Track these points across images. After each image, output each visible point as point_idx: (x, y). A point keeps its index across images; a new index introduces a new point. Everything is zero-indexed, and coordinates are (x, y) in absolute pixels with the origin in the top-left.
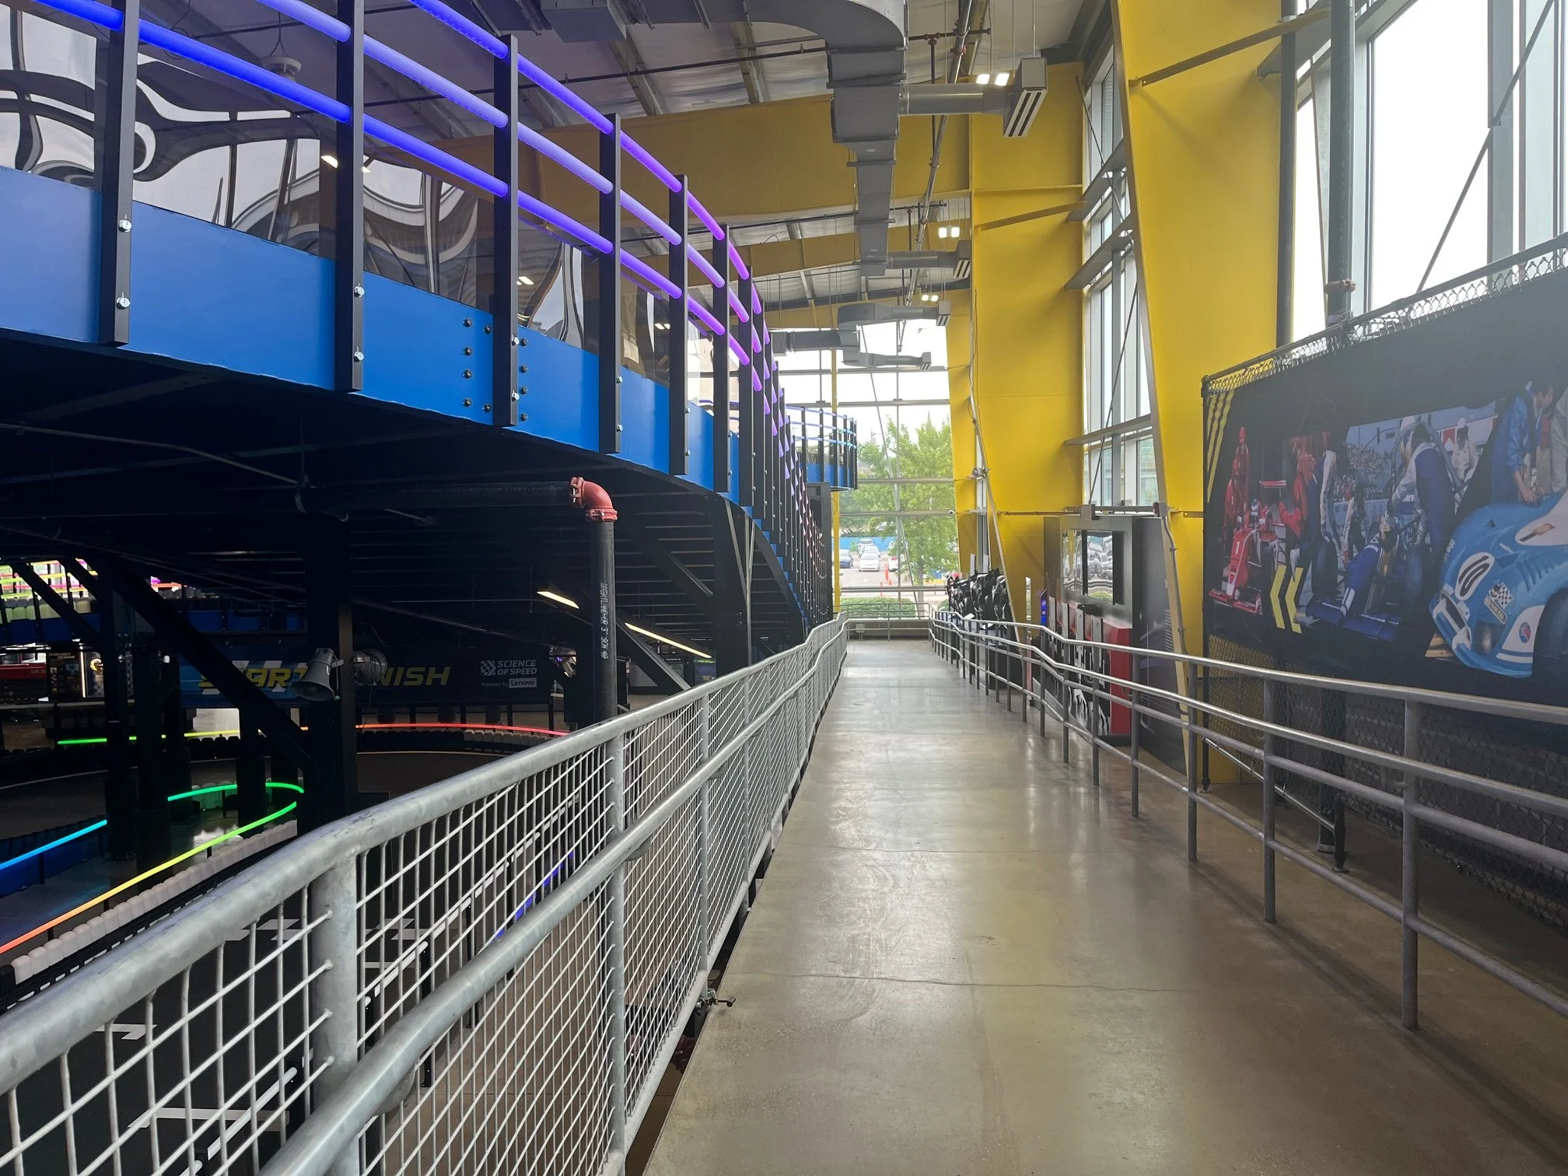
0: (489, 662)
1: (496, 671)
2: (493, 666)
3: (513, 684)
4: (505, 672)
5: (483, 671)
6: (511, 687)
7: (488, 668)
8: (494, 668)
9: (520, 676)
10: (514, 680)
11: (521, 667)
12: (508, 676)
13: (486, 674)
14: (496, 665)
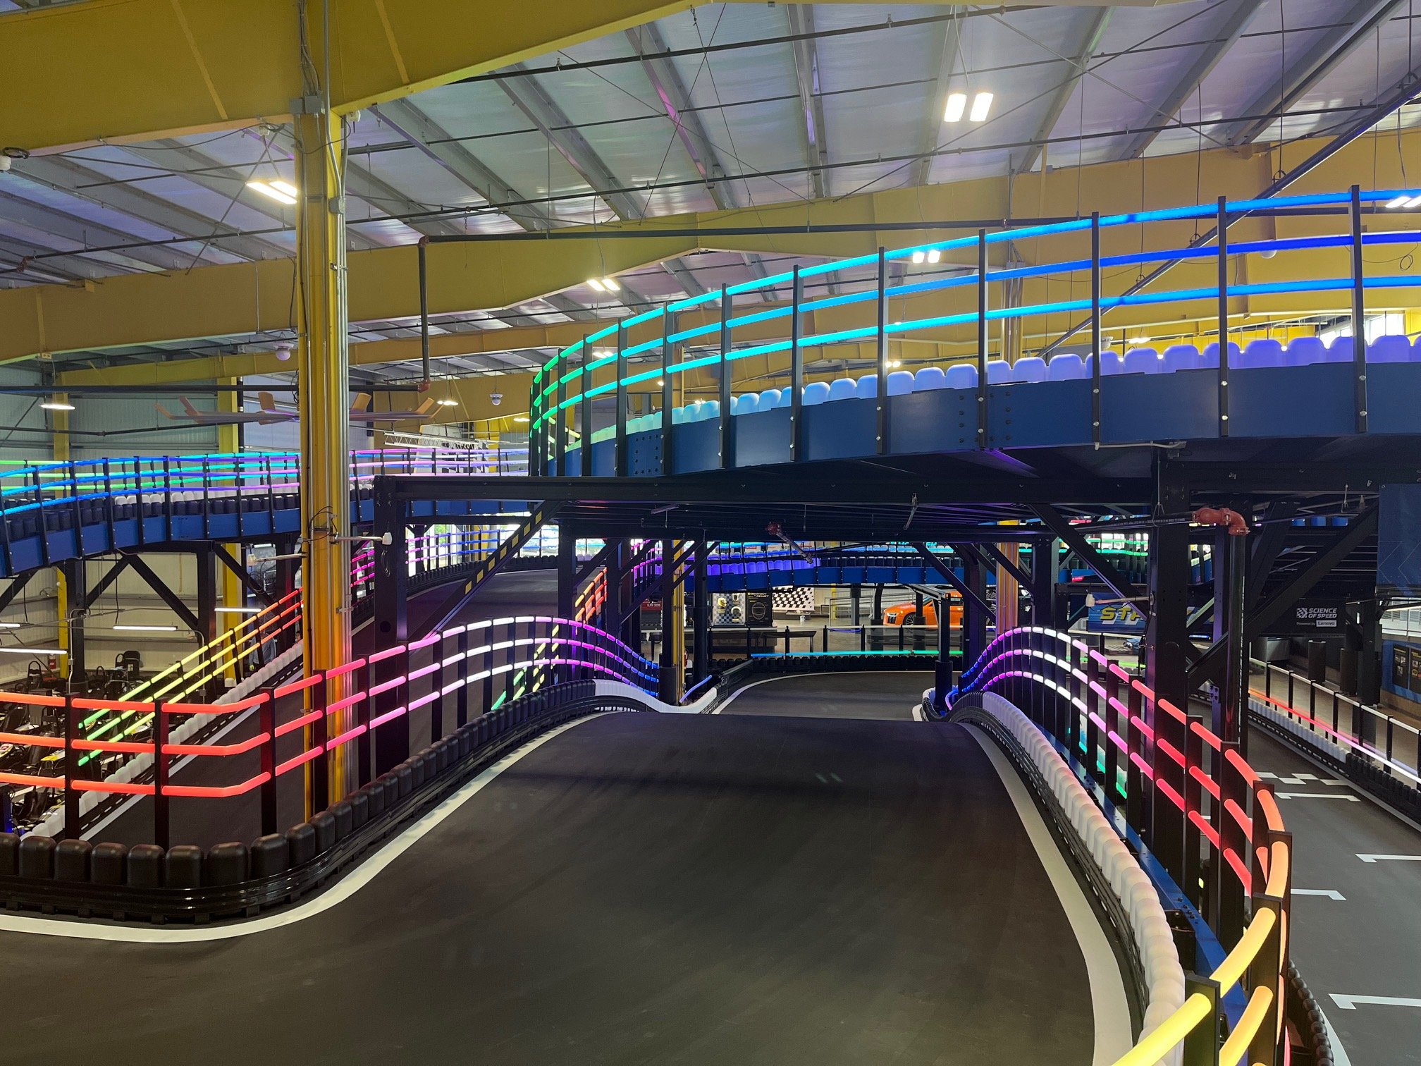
0: (1303, 609)
1: (1308, 615)
2: (1306, 612)
3: (1319, 624)
4: (1314, 616)
5: (1298, 615)
6: (1318, 626)
7: (1302, 613)
8: (1306, 613)
9: (1324, 619)
10: (1321, 621)
11: (1325, 613)
12: (1316, 618)
13: (1300, 617)
14: (1308, 611)
